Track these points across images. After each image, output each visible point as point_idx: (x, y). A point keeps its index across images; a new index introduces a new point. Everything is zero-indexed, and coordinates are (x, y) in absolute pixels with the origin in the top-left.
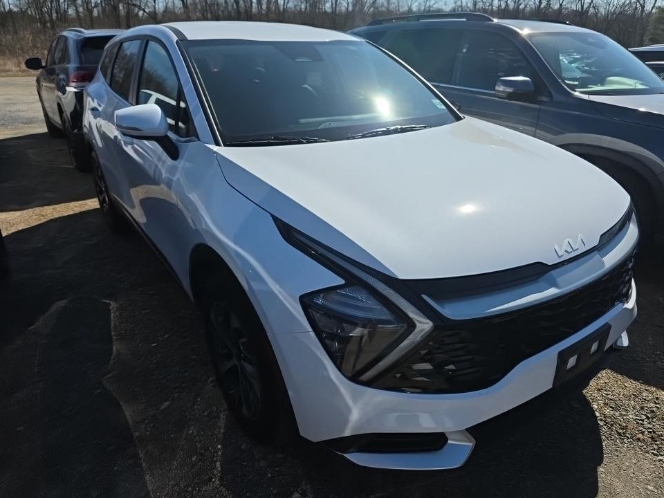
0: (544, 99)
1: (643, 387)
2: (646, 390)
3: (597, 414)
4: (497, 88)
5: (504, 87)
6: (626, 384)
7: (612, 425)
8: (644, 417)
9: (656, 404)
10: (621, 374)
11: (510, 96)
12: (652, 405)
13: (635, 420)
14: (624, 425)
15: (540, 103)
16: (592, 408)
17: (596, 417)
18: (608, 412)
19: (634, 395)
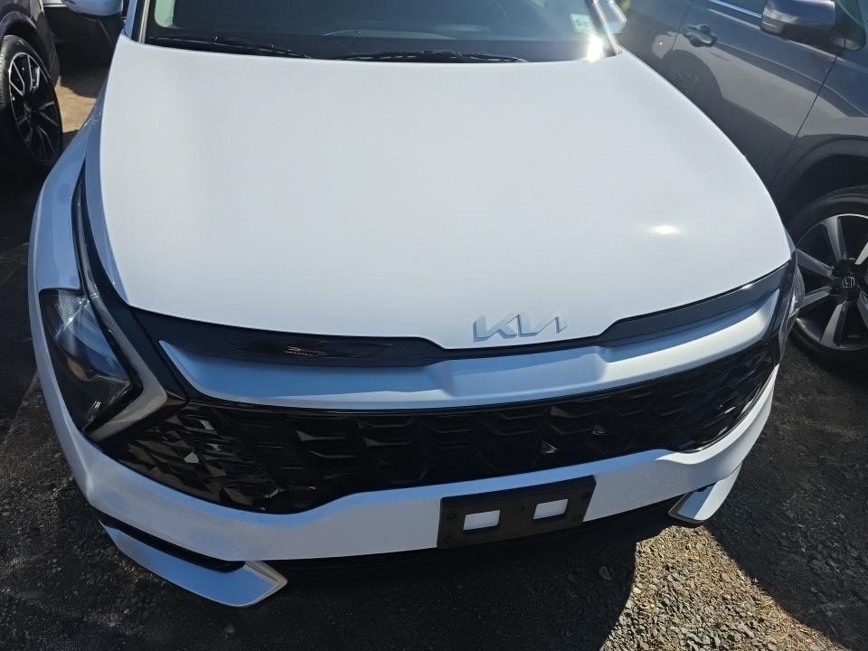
0: (849, 44)
1: (755, 591)
2: (754, 599)
3: (629, 604)
4: (766, 12)
5: (780, 13)
6: (724, 575)
7: (639, 632)
8: (708, 641)
9: (752, 628)
10: (731, 556)
11: (787, 31)
12: (742, 626)
13: (686, 638)
14: (661, 639)
15: (840, 51)
16: (630, 590)
17: (623, 606)
18: (652, 607)
19: (724, 599)
